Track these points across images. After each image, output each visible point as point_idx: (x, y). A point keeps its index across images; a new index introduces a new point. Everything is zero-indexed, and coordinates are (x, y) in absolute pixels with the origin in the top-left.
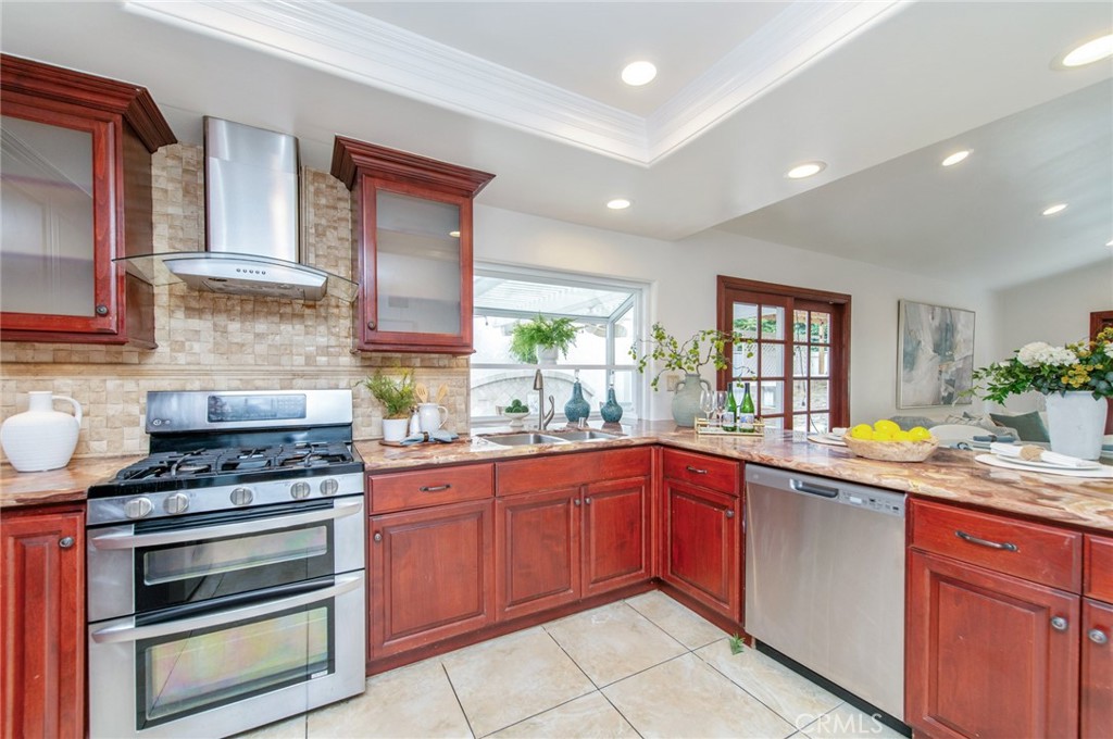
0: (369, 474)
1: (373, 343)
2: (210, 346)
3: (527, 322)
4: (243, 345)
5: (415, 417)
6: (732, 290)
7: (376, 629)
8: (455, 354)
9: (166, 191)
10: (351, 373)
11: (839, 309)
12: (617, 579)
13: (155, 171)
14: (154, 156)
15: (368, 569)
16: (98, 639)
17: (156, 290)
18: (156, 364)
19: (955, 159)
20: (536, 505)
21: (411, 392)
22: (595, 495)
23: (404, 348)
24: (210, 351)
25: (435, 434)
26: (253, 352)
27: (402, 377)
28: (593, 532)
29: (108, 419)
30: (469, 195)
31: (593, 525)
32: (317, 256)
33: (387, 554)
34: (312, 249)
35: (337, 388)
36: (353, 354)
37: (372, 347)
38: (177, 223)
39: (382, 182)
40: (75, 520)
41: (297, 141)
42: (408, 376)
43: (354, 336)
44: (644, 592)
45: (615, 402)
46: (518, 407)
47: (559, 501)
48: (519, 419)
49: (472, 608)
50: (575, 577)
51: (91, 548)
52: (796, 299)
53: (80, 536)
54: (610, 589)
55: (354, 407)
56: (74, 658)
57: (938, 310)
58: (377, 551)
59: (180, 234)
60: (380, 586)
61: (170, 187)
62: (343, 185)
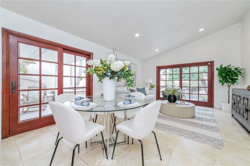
11: (89, 56)
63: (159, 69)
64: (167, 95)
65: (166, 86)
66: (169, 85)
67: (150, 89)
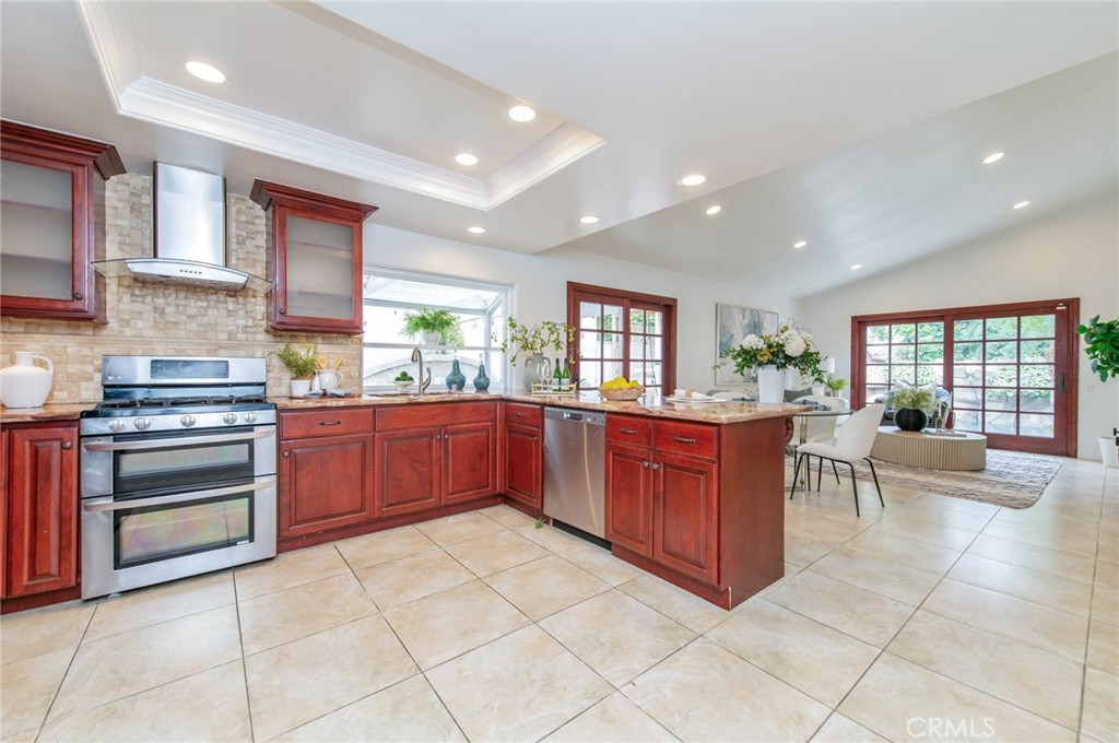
0: (279, 410)
1: (283, 323)
2: (151, 324)
4: (177, 323)
5: (317, 379)
6: (579, 293)
7: (284, 517)
8: (350, 334)
9: (116, 208)
10: (265, 347)
11: (668, 308)
12: (469, 493)
13: (108, 193)
14: (107, 182)
15: (279, 474)
16: (88, 508)
17: (108, 281)
18: (108, 336)
19: (714, 210)
20: (407, 438)
21: (313, 360)
22: (452, 434)
23: (307, 328)
24: (150, 327)
25: (331, 391)
26: (186, 329)
27: (306, 350)
28: (450, 459)
29: (68, 375)
30: (359, 220)
31: (450, 455)
32: (238, 259)
33: (293, 467)
34: (234, 254)
35: (253, 357)
36: (267, 332)
37: (282, 327)
38: (125, 232)
39: (291, 210)
40: (72, 432)
41: (225, 180)
42: (312, 350)
43: (268, 320)
44: (493, 505)
45: (484, 375)
46: (404, 377)
47: (426, 436)
48: (406, 386)
49: (358, 506)
50: (436, 490)
51: (83, 450)
52: (632, 300)
53: (76, 442)
54: (465, 499)
55: (267, 371)
56: (70, 521)
57: (747, 312)
58: (286, 464)
59: (128, 240)
60: (288, 488)
61: (120, 205)
62: (260, 207)
63: (862, 325)
64: (892, 414)
65: (890, 385)
66: (904, 381)
67: (828, 394)
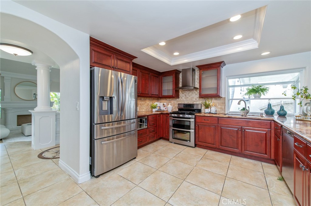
0: (196, 116)
1: (201, 96)
3: (251, 88)
4: (188, 97)
5: (209, 109)
7: (197, 139)
12: (256, 153)
23: (206, 97)
30: (220, 66)
31: (245, 137)
39: (203, 70)
41: (192, 68)
45: (283, 110)
46: (243, 109)
49: (213, 143)
50: (240, 147)
58: (197, 128)
60: (197, 133)
